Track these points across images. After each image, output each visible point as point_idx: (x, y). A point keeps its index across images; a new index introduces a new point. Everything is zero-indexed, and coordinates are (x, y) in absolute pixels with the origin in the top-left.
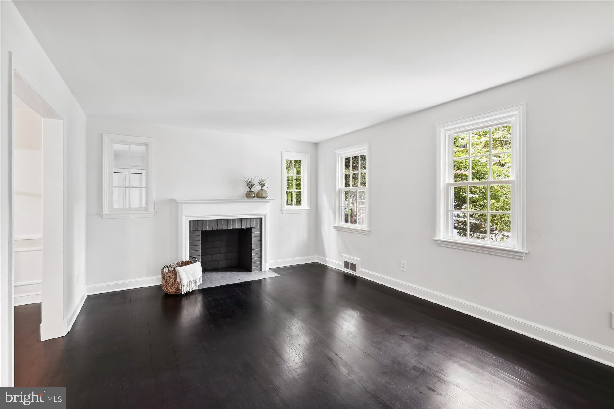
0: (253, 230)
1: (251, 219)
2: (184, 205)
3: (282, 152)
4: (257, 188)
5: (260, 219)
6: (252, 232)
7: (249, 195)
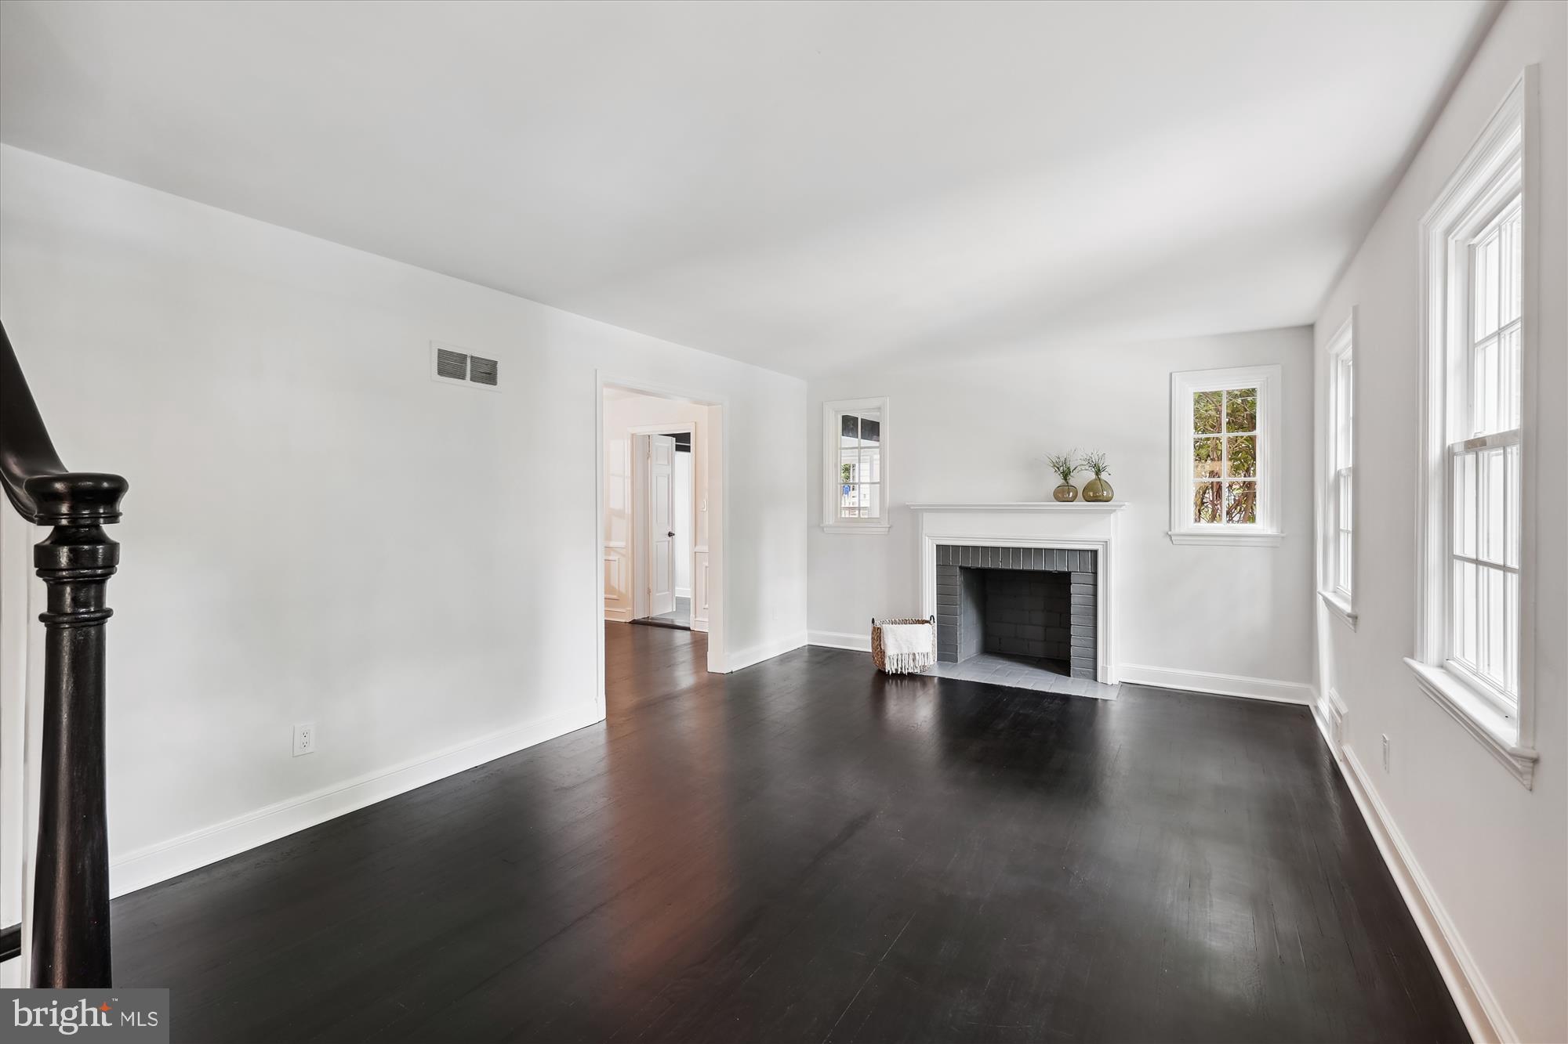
0: (1073, 579)
1: (1068, 550)
2: (925, 514)
3: (1171, 374)
4: (1082, 478)
5: (1095, 553)
6: (1071, 584)
7: (1064, 494)
